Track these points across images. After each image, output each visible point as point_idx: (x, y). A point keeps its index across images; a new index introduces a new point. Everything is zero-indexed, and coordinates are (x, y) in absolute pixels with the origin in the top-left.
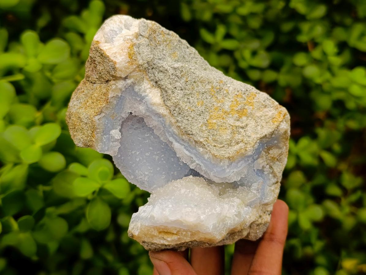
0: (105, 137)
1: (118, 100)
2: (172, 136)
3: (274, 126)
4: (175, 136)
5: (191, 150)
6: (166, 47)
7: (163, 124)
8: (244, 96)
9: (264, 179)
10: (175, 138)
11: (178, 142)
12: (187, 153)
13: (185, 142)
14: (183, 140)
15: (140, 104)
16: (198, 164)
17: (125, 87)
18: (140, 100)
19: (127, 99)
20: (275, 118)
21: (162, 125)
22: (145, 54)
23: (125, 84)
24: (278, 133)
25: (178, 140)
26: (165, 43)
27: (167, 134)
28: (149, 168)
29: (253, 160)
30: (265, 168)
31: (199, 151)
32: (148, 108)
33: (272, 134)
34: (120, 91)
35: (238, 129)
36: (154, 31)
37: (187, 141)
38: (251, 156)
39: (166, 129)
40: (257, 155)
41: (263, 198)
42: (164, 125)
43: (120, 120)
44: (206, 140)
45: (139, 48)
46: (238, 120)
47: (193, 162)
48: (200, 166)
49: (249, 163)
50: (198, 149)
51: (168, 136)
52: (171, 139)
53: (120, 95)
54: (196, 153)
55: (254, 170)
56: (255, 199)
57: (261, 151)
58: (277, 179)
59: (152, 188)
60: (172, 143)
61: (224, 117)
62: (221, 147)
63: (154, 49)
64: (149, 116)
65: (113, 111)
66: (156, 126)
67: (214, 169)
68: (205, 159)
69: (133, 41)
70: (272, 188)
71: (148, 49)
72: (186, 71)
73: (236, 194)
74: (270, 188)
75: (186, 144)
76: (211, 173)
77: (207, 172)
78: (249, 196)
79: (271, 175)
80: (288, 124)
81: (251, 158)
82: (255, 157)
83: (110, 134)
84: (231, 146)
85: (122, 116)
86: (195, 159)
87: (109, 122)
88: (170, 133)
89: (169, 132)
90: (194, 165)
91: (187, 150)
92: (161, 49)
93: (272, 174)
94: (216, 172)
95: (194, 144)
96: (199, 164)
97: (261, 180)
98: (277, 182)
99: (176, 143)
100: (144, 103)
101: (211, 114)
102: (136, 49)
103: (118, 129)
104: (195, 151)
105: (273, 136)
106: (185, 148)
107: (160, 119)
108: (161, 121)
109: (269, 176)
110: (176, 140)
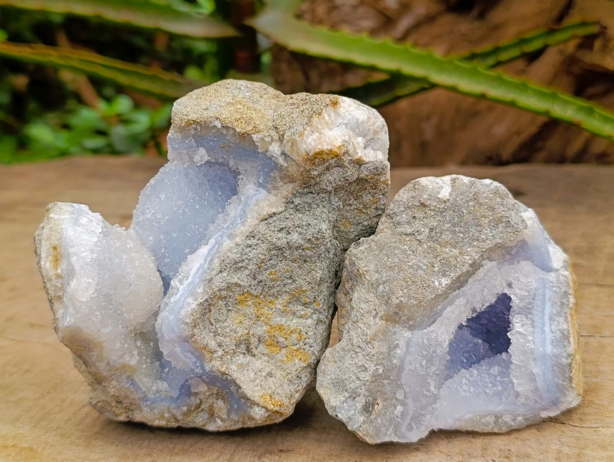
0: (191, 140)
1: (251, 150)
2: (216, 243)
3: (257, 399)
4: (216, 247)
5: (198, 275)
6: (357, 209)
7: (233, 225)
8: (301, 343)
9: (178, 398)
10: (215, 248)
11: (209, 254)
12: (194, 270)
13: (210, 264)
14: (212, 260)
15: (255, 184)
16: (178, 289)
17: (272, 156)
18: (259, 183)
19: (256, 162)
20: (271, 397)
21: (230, 225)
22: (331, 177)
23: (275, 156)
24: (248, 407)
25: (211, 252)
26: (361, 206)
27: (219, 234)
28: (167, 218)
29: (200, 375)
30: (196, 398)
31: (197, 288)
32: (251, 198)
33: (244, 398)
34: (264, 150)
35: (243, 343)
36: (375, 186)
37: (212, 266)
38: (204, 370)
39: (225, 231)
40: (208, 380)
41: (148, 403)
42: (231, 226)
43: (223, 158)
44: (216, 296)
45: (338, 166)
46: (260, 341)
47: (181, 282)
48: (176, 294)
49: (194, 370)
50: (201, 286)
51: (215, 237)
52: (212, 241)
53: (260, 151)
54: (194, 284)
55: (187, 380)
56: (144, 389)
57: (216, 386)
58: (183, 420)
59: (137, 228)
60: (206, 244)
61: (260, 317)
62: (210, 321)
63: (347, 191)
64: (240, 201)
65: (233, 145)
66: (228, 215)
67: (173, 316)
68: (186, 298)
69: (346, 155)
70: (166, 415)
71: (340, 181)
72: (319, 245)
73: (144, 358)
74: (166, 411)
75: (206, 266)
76: (167, 313)
77: (168, 306)
78: (145, 380)
79: (185, 408)
80: (266, 421)
81: (201, 371)
82: (204, 377)
83: (198, 147)
84: (215, 336)
85: (229, 160)
86: (186, 283)
87: (216, 142)
88: (220, 238)
89: (222, 236)
90: (176, 285)
91: (198, 269)
92: (351, 202)
93: (187, 410)
94: (168, 319)
95: (208, 278)
96: (178, 291)
97: (175, 393)
98: (177, 420)
99: (207, 250)
100: (257, 191)
101: (262, 296)
102: (333, 162)
103: (210, 159)
104: (198, 281)
105: (242, 400)
106: (201, 266)
107: (239, 219)
108: (236, 220)
109: (184, 406)
110: (211, 250)
